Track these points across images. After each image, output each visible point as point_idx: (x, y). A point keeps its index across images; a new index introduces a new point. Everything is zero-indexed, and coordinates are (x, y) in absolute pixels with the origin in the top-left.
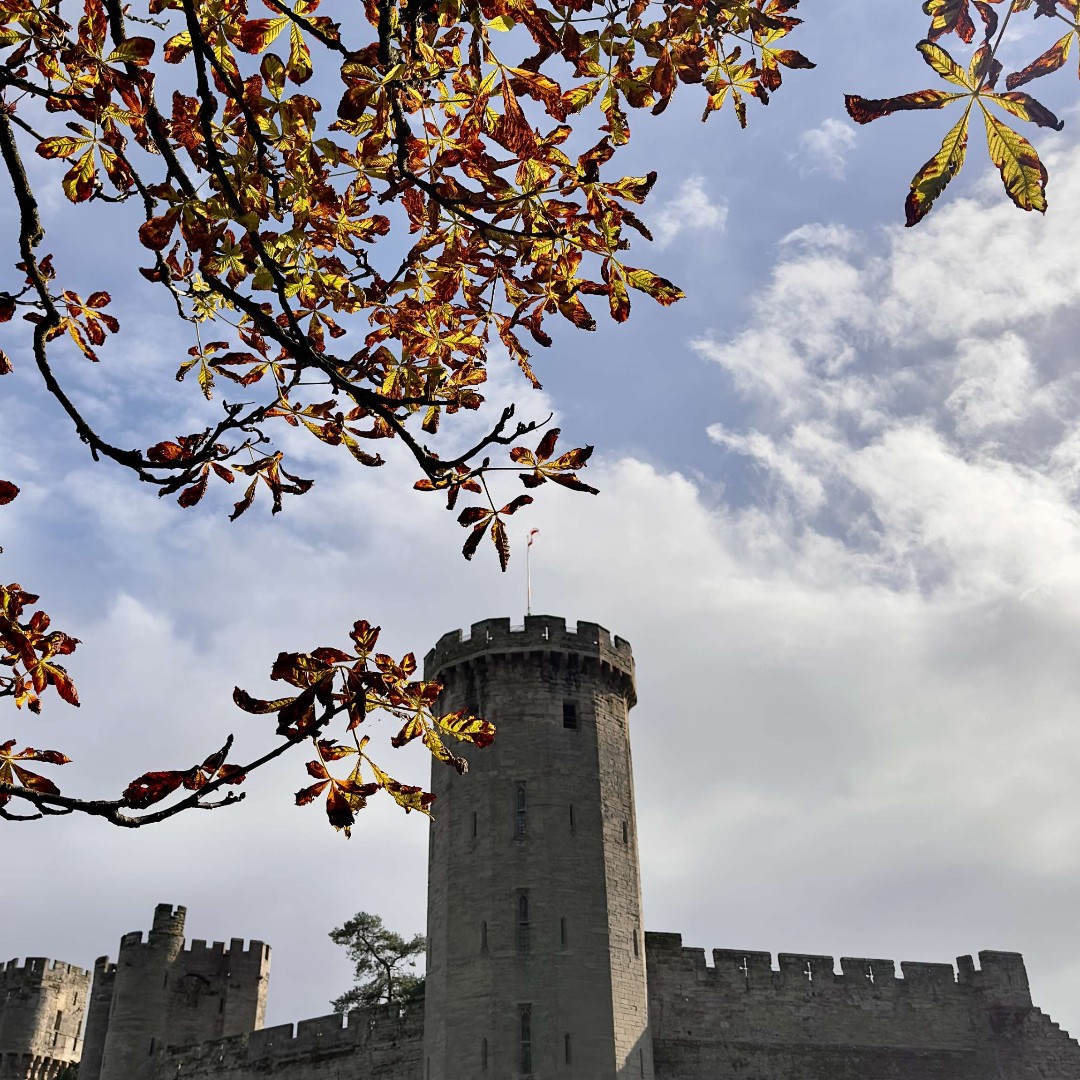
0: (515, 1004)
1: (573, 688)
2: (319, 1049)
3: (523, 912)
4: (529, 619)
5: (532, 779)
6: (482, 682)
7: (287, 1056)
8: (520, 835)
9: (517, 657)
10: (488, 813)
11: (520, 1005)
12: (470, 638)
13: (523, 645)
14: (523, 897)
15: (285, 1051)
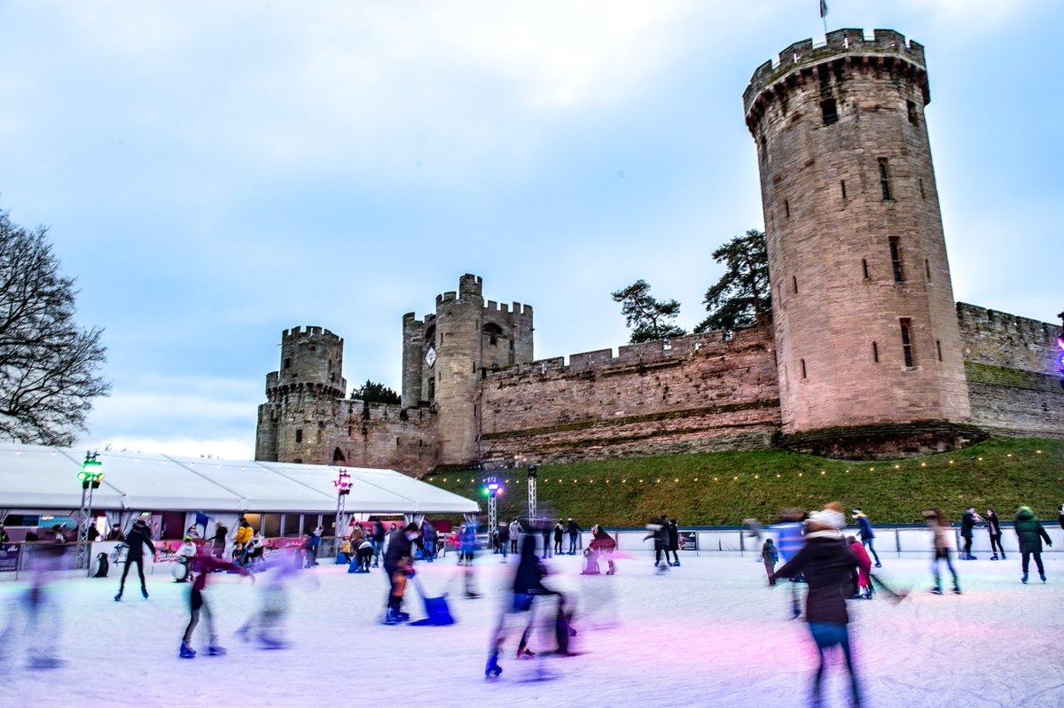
0: (898, 318)
1: (910, 93)
2: (643, 364)
3: (895, 253)
4: (877, 32)
5: (892, 157)
6: (837, 80)
7: (611, 369)
8: (887, 195)
9: (873, 60)
10: (858, 179)
11: (901, 319)
12: (779, 64)
13: (877, 51)
14: (894, 241)
15: (607, 366)
